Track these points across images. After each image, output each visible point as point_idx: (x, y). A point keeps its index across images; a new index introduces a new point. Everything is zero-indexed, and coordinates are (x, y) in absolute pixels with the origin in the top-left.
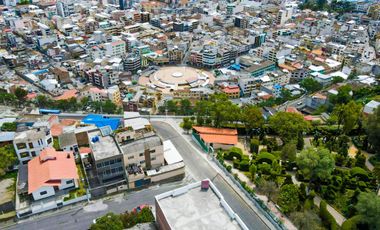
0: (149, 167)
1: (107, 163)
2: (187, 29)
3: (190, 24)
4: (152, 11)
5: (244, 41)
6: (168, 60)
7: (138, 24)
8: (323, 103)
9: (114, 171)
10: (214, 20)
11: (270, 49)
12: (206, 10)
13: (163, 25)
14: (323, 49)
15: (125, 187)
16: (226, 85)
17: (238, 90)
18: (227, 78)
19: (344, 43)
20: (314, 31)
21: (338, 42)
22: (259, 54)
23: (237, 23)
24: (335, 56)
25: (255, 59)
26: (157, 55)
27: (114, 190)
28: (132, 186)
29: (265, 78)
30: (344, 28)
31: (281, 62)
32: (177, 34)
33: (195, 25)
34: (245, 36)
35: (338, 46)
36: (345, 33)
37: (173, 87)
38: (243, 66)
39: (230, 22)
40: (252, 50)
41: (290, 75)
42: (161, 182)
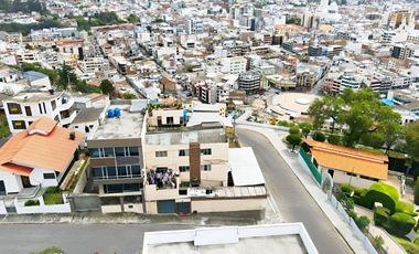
0: (195, 183)
2: (325, 54)
3: (330, 49)
4: (287, 34)
5: (404, 72)
6: (294, 85)
9: (122, 172)
10: (364, 47)
12: (353, 36)
13: (297, 49)
23: (396, 52)
26: (279, 78)
27: (116, 208)
28: (153, 209)
32: (312, 58)
33: (337, 51)
34: (407, 66)
37: (293, 115)
39: (387, 50)
40: (415, 84)
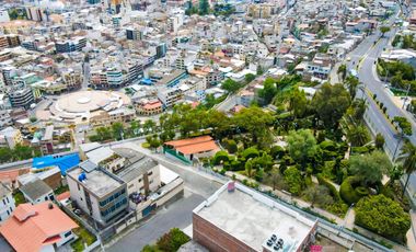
0: (148, 193)
1: (111, 199)
2: (74, 48)
3: (76, 42)
4: (20, 32)
5: (145, 53)
6: (65, 87)
7: (7, 50)
8: (252, 99)
9: (118, 205)
10: (103, 35)
11: (176, 57)
12: (88, 24)
13: (41, 47)
14: (224, 51)
15: (133, 220)
16: (145, 101)
17: (160, 104)
18: (144, 93)
19: (240, 43)
20: (209, 35)
21: (235, 42)
22: (166, 64)
23: (130, 35)
24: (237, 56)
25: (164, 70)
26: (49, 83)
27: (124, 226)
28: (140, 216)
29: (184, 87)
30: (234, 29)
31: (191, 69)
32: (65, 55)
33: (83, 43)
34: (145, 47)
35: (236, 46)
36: (237, 33)
37: (84, 115)
38: (154, 79)
39: (122, 35)
40: (156, 62)
41: (205, 79)
42: (166, 204)
